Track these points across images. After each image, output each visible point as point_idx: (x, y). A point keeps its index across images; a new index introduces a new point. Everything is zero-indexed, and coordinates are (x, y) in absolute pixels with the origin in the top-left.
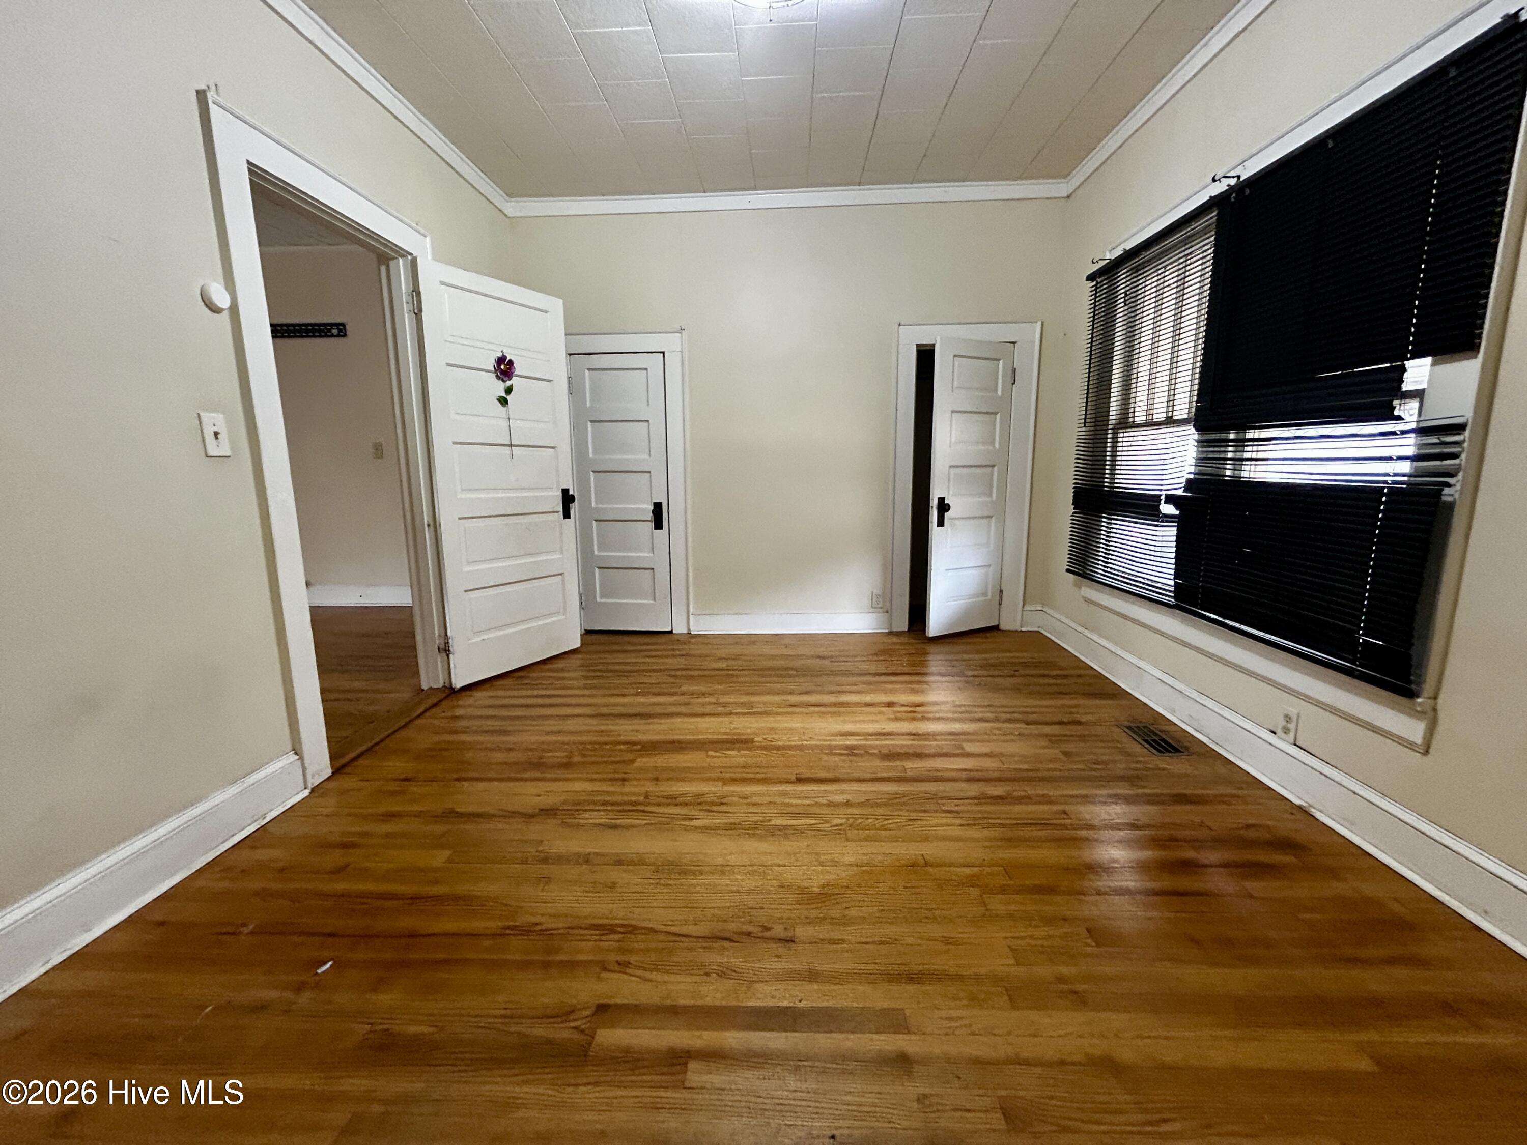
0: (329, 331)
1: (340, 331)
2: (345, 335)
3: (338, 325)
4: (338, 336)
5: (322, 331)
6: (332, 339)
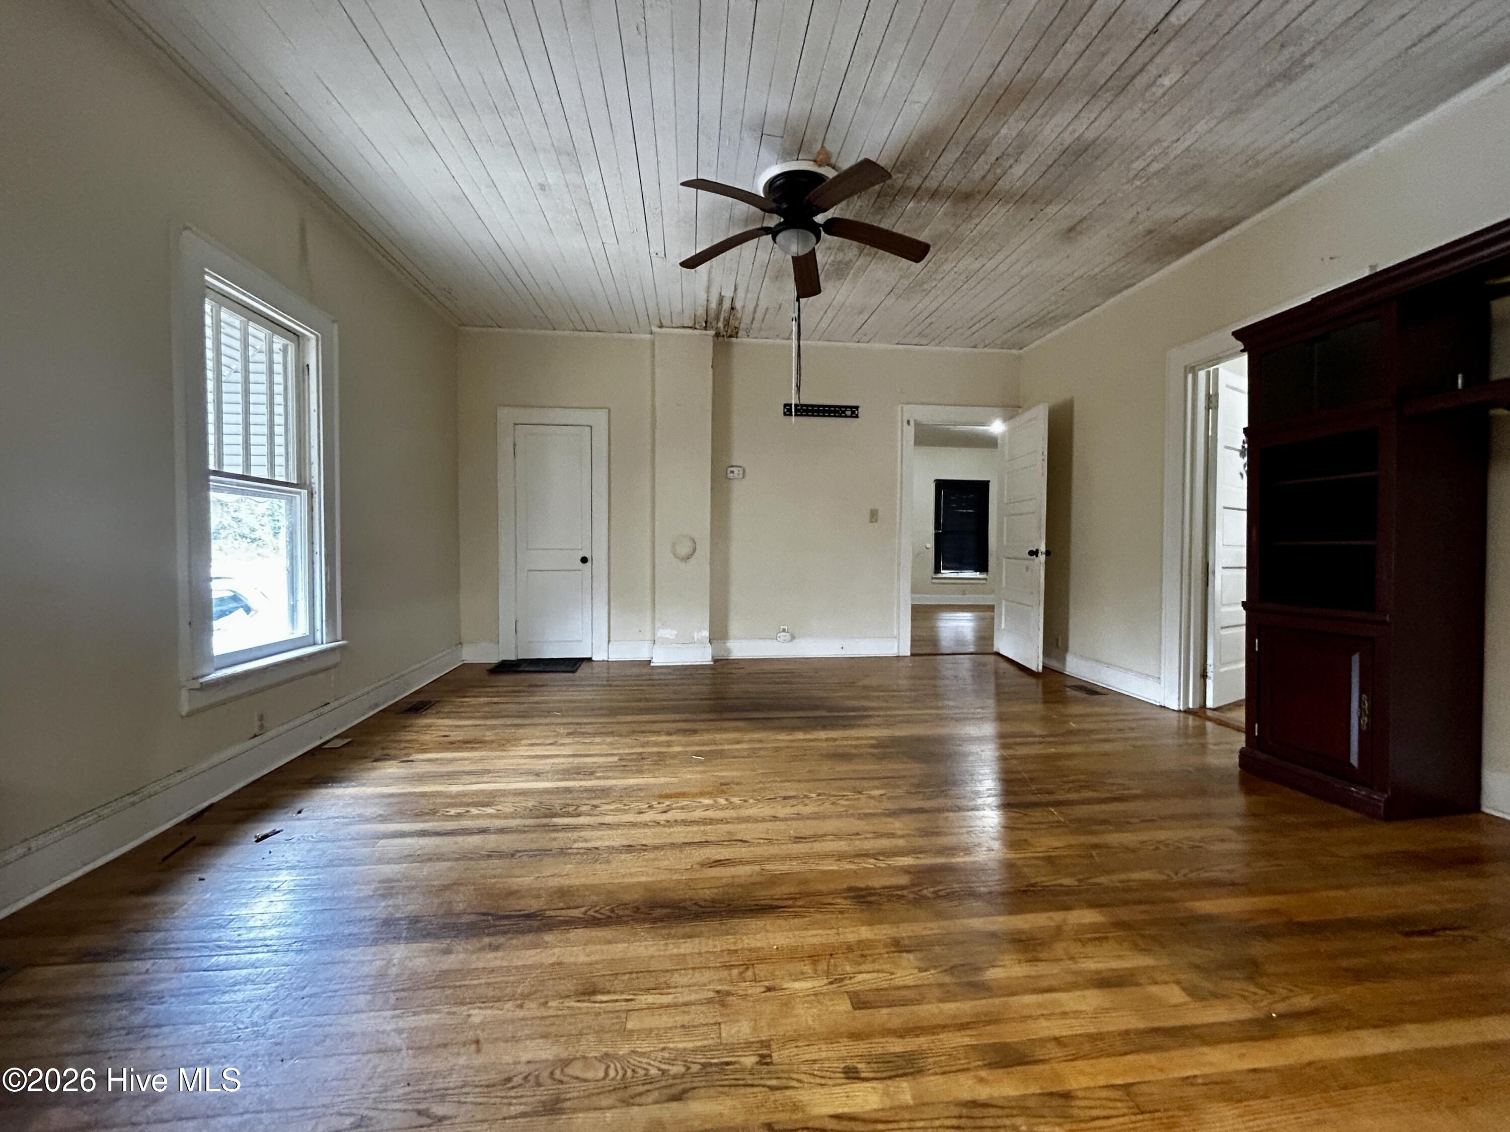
0: (844, 412)
1: (853, 412)
2: (857, 416)
3: (851, 407)
4: (851, 417)
5: (838, 412)
6: (844, 419)
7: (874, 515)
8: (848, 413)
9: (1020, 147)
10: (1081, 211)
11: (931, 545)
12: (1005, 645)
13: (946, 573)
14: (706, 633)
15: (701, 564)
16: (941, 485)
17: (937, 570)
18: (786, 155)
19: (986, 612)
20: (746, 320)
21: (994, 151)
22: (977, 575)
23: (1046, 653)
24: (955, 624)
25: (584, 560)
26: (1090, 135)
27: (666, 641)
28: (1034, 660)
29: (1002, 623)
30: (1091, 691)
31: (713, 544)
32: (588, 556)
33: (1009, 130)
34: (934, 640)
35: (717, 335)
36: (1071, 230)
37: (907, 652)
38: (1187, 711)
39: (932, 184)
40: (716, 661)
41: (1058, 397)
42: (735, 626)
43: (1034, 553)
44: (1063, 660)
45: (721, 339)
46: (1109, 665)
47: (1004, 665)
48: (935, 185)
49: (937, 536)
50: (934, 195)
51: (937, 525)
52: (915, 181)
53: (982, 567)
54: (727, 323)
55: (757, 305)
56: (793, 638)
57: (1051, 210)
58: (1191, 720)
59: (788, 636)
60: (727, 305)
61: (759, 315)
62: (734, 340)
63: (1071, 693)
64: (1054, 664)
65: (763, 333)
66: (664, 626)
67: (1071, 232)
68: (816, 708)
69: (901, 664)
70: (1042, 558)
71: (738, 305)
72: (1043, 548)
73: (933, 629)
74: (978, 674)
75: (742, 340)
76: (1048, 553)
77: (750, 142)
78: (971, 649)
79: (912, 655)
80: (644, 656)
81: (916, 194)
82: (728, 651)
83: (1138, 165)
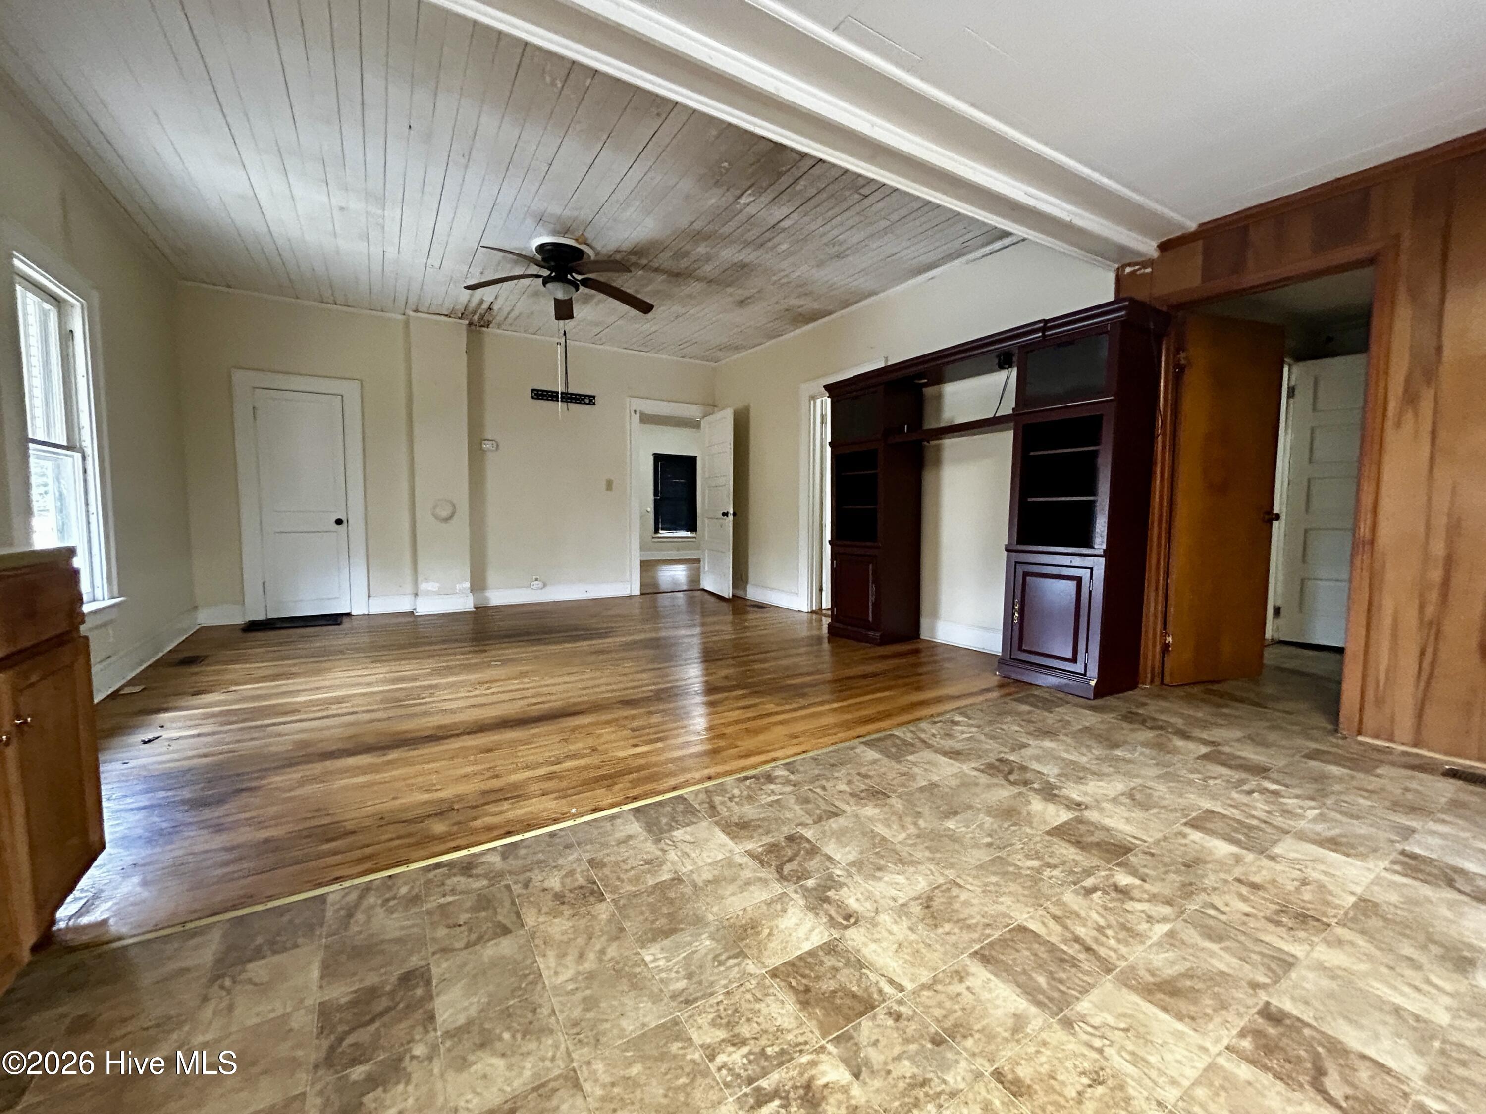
0: (583, 400)
1: (591, 400)
2: (594, 403)
3: (589, 396)
4: (589, 403)
5: (578, 399)
6: (585, 405)
7: (609, 485)
8: (587, 401)
9: (708, 259)
10: (747, 293)
11: (650, 508)
12: (708, 584)
13: (663, 533)
14: (468, 585)
15: (461, 525)
16: (658, 458)
17: (656, 531)
18: (555, 233)
19: (694, 563)
20: (499, 318)
21: (693, 257)
22: (689, 534)
23: (735, 586)
24: (672, 573)
25: (339, 522)
26: (747, 260)
27: (428, 593)
28: (727, 592)
29: (706, 566)
30: (761, 606)
31: (472, 508)
32: (344, 519)
33: (702, 249)
34: (655, 585)
35: (470, 324)
36: (742, 301)
37: (637, 592)
38: (812, 612)
39: (655, 264)
40: (476, 608)
41: (739, 405)
42: (492, 577)
43: (725, 514)
44: (745, 590)
45: (473, 327)
46: (772, 589)
47: (707, 597)
48: (657, 265)
49: (655, 500)
50: (656, 270)
51: (656, 493)
52: (644, 262)
53: (692, 528)
54: (482, 317)
55: (512, 310)
56: (545, 585)
57: (729, 290)
58: (814, 616)
59: (540, 584)
60: (485, 306)
61: (513, 315)
62: (484, 329)
63: (749, 609)
64: (740, 593)
65: (513, 328)
66: (427, 580)
67: (742, 303)
68: (576, 630)
69: (633, 600)
70: (731, 517)
71: (496, 307)
72: (731, 511)
73: (654, 578)
74: (691, 601)
75: (492, 330)
76: (734, 514)
77: (530, 222)
78: (685, 588)
79: (642, 594)
80: (407, 608)
81: (643, 268)
82: (487, 599)
83: (774, 278)
